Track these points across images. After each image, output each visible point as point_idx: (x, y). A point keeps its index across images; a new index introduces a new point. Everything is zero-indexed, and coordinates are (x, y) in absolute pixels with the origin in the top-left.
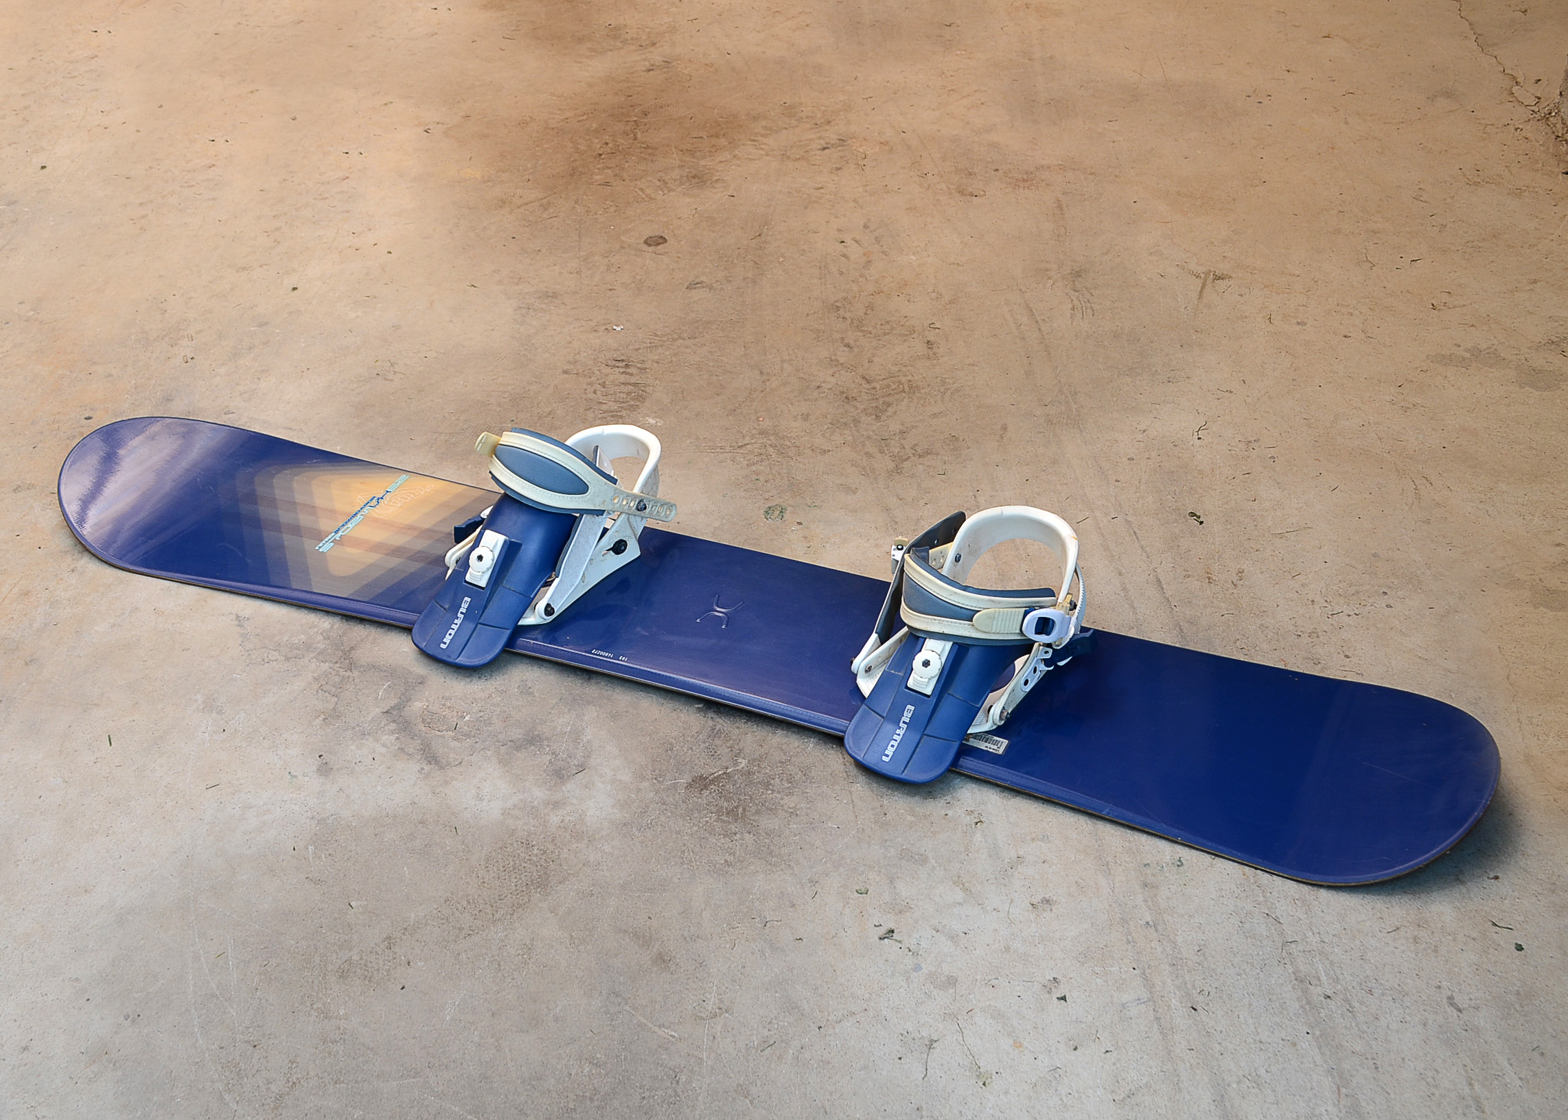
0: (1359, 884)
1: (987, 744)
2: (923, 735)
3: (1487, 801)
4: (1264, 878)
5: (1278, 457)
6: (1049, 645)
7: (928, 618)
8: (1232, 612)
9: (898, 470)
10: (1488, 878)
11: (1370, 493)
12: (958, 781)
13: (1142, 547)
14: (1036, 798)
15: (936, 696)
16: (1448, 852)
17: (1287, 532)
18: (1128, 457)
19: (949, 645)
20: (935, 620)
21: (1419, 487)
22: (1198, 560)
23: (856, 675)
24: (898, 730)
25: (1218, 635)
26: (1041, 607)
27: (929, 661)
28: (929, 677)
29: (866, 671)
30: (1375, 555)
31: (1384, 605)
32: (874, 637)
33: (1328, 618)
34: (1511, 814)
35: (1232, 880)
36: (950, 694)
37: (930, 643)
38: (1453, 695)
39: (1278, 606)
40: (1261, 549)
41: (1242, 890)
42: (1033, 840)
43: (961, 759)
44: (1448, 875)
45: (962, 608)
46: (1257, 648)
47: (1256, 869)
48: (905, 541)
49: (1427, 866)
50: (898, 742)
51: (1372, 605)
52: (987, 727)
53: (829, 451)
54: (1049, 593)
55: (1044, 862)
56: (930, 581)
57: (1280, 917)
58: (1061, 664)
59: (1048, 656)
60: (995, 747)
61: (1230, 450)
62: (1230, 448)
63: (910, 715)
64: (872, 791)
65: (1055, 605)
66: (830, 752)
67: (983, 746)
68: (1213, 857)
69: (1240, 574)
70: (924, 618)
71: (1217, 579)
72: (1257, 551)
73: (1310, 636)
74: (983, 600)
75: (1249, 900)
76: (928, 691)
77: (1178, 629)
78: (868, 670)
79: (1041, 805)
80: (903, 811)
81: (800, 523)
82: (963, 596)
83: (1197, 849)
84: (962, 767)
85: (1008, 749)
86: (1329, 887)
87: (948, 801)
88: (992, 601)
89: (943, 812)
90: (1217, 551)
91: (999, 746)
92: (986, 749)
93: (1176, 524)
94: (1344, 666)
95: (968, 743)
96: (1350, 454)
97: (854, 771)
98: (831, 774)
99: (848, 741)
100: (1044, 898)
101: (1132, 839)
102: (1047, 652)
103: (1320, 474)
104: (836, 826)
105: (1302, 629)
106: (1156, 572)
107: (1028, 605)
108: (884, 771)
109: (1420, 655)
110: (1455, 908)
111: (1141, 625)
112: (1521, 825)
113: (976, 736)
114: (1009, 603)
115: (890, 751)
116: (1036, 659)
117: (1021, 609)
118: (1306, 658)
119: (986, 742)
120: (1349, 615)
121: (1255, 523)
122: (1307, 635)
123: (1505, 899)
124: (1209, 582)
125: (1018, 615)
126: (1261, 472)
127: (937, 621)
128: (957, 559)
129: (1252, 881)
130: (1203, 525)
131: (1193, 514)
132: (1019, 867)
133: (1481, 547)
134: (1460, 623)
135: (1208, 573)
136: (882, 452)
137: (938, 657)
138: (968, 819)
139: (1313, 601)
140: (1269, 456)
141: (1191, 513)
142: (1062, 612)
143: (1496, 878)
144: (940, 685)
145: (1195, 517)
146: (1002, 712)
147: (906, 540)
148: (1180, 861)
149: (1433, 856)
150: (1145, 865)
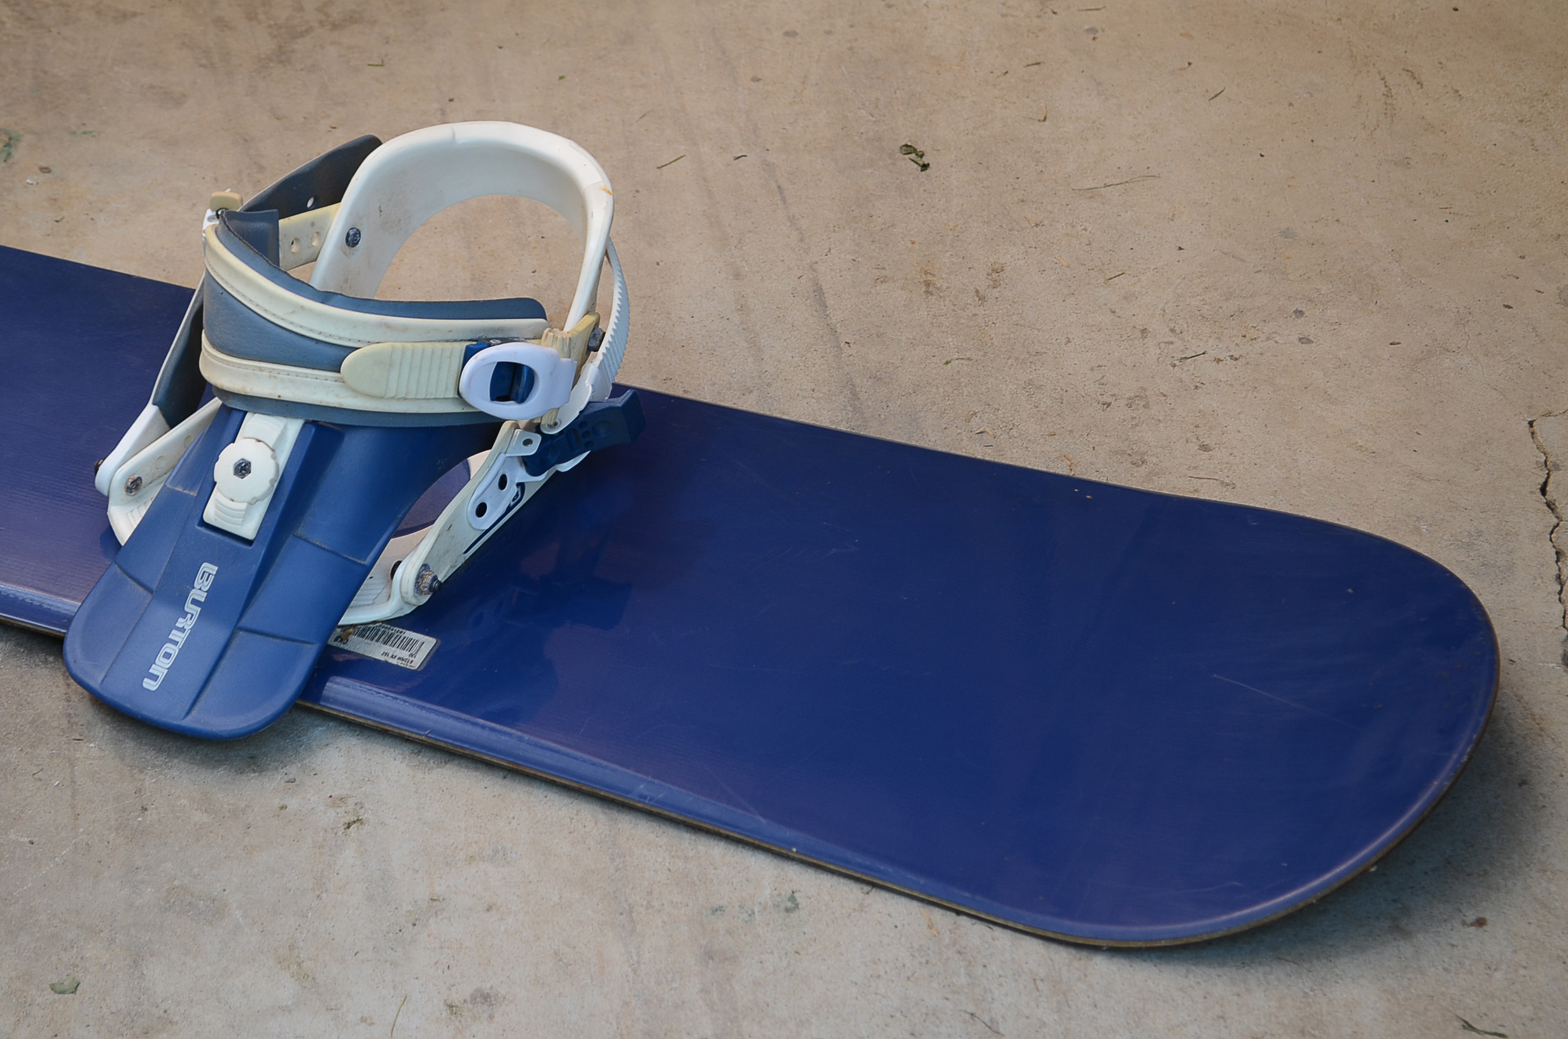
0: (1178, 943)
1: (387, 648)
2: (236, 629)
3: (1461, 756)
4: (974, 933)
5: (1103, 31)
6: (535, 427)
7: (246, 367)
8: (968, 355)
9: (282, 56)
10: (1464, 923)
11: (1291, 104)
12: (320, 732)
13: (792, 220)
14: (490, 766)
15: (266, 543)
16: (1373, 869)
17: (1106, 186)
18: (786, 29)
19: (293, 427)
20: (261, 369)
21: (1394, 91)
22: (909, 245)
23: (108, 498)
24: (180, 620)
25: (934, 403)
26: (505, 340)
27: (248, 464)
28: (249, 498)
29: (129, 490)
30: (1287, 234)
31: (1294, 338)
32: (150, 411)
33: (1174, 366)
34: (1523, 783)
35: (903, 939)
36: (300, 538)
37: (254, 423)
38: (1424, 528)
39: (1069, 341)
40: (1045, 222)
41: (924, 960)
42: (472, 858)
43: (328, 684)
44: (1378, 918)
45: (318, 341)
46: (1014, 432)
47: (958, 913)
48: (235, 200)
49: (1323, 899)
50: (180, 645)
51: (1268, 339)
52: (387, 610)
53: (134, 15)
54: (530, 308)
55: (489, 909)
56: (249, 282)
57: (1000, 1020)
58: (566, 467)
59: (532, 450)
60: (405, 654)
61: (1003, 16)
62: (1004, 11)
63: (207, 585)
64: (122, 759)
65: (540, 338)
66: (38, 671)
67: (377, 651)
68: (867, 888)
69: (995, 275)
70: (240, 365)
71: (945, 285)
72: (1037, 225)
73: (1130, 406)
74: (365, 324)
75: (935, 985)
76: (249, 530)
77: (847, 392)
78: (134, 486)
79: (500, 781)
80: (184, 801)
81: (45, 170)
82: (320, 315)
83: (833, 872)
84: (327, 700)
85: (434, 657)
86: (1115, 951)
87: (291, 776)
88: (388, 326)
89: (277, 802)
90: (952, 225)
91: (412, 651)
92: (383, 658)
93: (870, 171)
94: (1195, 468)
95: (346, 647)
96: (1257, 23)
97: (85, 712)
98: (33, 722)
99: (73, 647)
100: (477, 990)
101: (691, 854)
102: (527, 442)
103: (1190, 64)
104: (26, 840)
105: (1115, 391)
106: (814, 270)
107: (477, 337)
108: (145, 713)
109: (1360, 443)
110: (1385, 991)
111: (769, 385)
112: (1544, 807)
113: (365, 630)
114: (436, 330)
115: (161, 667)
116: (502, 456)
117: (457, 345)
118: (1116, 453)
119: (385, 643)
120: (1219, 361)
121: (1040, 168)
122: (1124, 402)
123: (1496, 970)
124: (927, 292)
125: (450, 357)
126: (1066, 62)
127: (266, 374)
128: (352, 239)
129: (947, 940)
130: (928, 171)
131: (908, 149)
132: (431, 921)
133: (1512, 214)
134: (1452, 375)
135: (926, 273)
136: (251, 17)
137: (270, 452)
138: (332, 817)
139: (1144, 331)
140: (1086, 27)
141: (906, 146)
142: (553, 350)
143: (1481, 923)
144: (276, 515)
145: (913, 156)
146: (420, 577)
147: (236, 196)
148: (792, 898)
149: (1338, 876)
150: (715, 911)
